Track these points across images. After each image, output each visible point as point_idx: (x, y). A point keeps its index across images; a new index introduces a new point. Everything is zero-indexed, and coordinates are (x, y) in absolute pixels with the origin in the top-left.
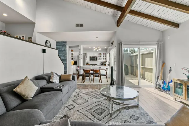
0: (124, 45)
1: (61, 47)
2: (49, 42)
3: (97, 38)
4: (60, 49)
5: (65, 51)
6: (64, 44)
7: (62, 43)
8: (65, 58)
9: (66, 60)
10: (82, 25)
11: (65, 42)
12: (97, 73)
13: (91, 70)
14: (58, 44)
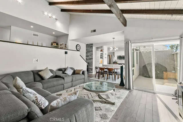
0: (132, 44)
1: (89, 48)
2: (79, 46)
3: (114, 38)
4: (89, 50)
5: (92, 51)
6: (91, 46)
7: (90, 45)
8: (92, 58)
9: (92, 59)
10: (95, 31)
11: (92, 44)
12: (111, 71)
13: (106, 69)
14: (87, 46)
